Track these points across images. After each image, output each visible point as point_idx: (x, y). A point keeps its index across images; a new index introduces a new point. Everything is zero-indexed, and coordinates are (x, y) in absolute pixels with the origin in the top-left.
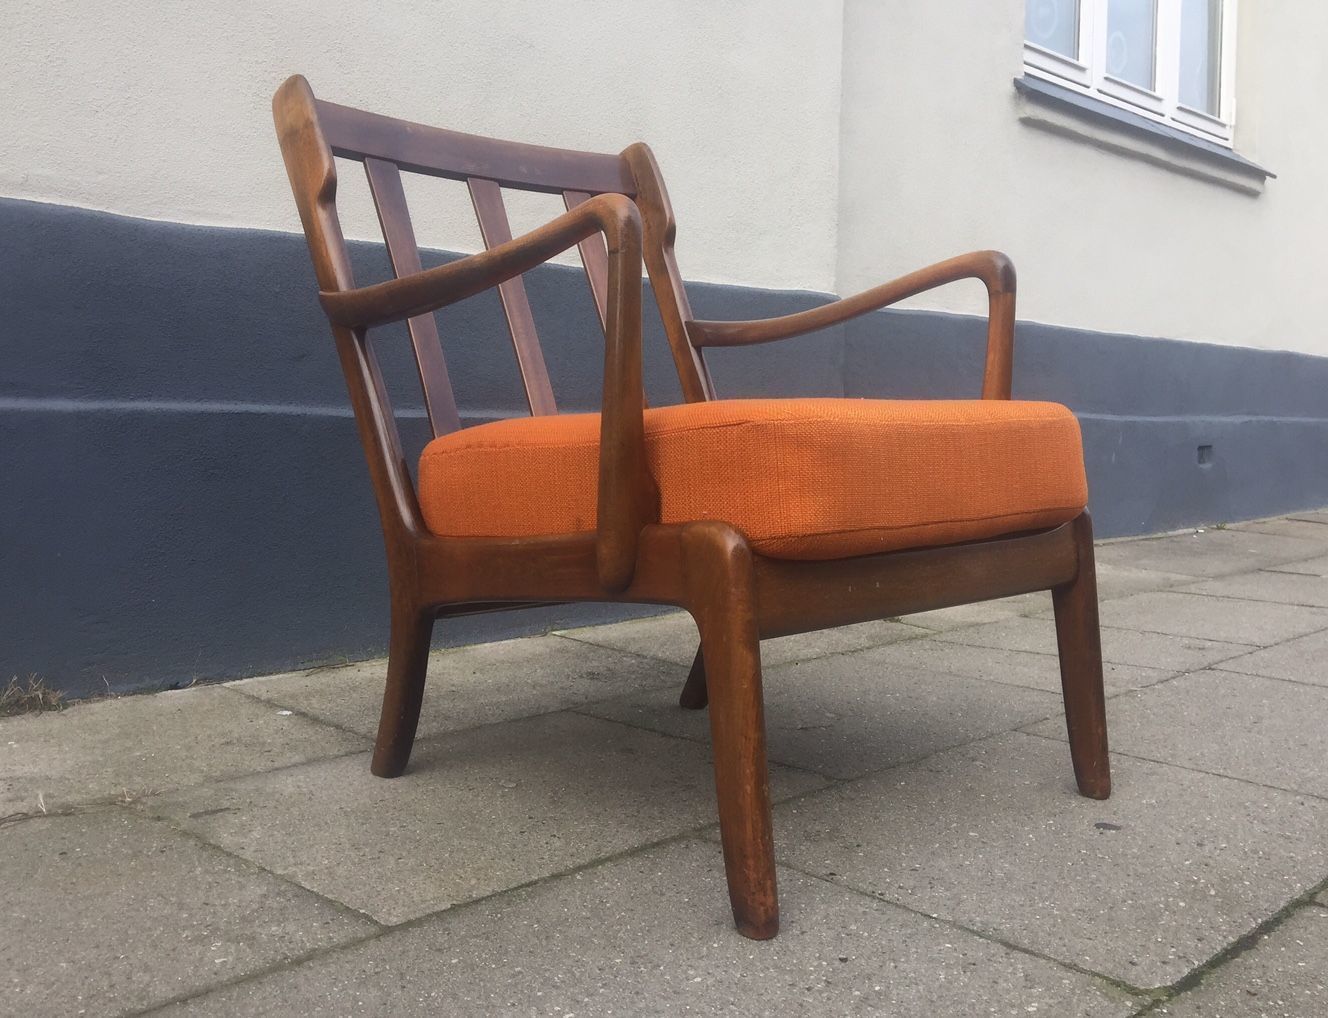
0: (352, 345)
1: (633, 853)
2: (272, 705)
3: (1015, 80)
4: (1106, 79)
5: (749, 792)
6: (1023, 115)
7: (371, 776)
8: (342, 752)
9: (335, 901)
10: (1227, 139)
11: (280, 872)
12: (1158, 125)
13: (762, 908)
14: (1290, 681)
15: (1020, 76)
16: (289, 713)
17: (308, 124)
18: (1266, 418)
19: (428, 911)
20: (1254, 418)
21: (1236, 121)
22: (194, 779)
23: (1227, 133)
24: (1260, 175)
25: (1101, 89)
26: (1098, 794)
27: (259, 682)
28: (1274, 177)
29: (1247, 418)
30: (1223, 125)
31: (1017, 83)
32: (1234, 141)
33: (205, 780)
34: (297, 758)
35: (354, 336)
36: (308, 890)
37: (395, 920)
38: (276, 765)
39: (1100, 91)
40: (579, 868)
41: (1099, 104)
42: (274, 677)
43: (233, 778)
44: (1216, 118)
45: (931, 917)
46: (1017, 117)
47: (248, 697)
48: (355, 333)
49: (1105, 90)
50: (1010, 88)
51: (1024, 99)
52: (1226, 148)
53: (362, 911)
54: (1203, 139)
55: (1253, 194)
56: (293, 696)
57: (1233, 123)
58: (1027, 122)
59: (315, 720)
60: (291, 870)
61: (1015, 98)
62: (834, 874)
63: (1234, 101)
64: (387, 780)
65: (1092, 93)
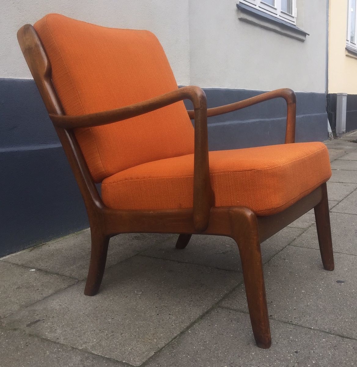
0: (66, 136)
1: (202, 317)
2: (25, 267)
3: (237, 4)
4: (261, 2)
5: (261, 300)
6: (240, 17)
7: (85, 296)
8: (66, 286)
9: (110, 359)
10: (294, 22)
11: (80, 348)
12: (277, 19)
13: (267, 338)
14: (355, 214)
15: (238, 3)
16: (34, 270)
17: (36, 46)
18: (308, 115)
19: (148, 357)
20: (305, 115)
21: (297, 16)
22: (16, 307)
23: (294, 20)
24: (304, 34)
25: (260, 6)
26: (331, 269)
27: (12, 256)
28: (309, 35)
29: (302, 116)
30: (293, 17)
31: (237, 5)
32: (296, 23)
33: (21, 307)
34: (51, 292)
35: (66, 132)
36: (97, 355)
37: (138, 363)
38: (44, 296)
39: (259, 7)
40: (188, 328)
41: (259, 11)
42: (18, 253)
43: (32, 305)
44: (291, 15)
45: (312, 329)
46: (238, 18)
47: (13, 264)
48: (66, 130)
49: (261, 7)
50: (235, 7)
51: (240, 11)
52: (294, 25)
53: (124, 362)
54: (288, 22)
55: (303, 41)
56: (31, 262)
57: (296, 17)
58: (241, 20)
59: (46, 272)
60: (84, 346)
61: (237, 11)
62: (272, 316)
63: (296, 8)
64: (92, 297)
65: (257, 7)
